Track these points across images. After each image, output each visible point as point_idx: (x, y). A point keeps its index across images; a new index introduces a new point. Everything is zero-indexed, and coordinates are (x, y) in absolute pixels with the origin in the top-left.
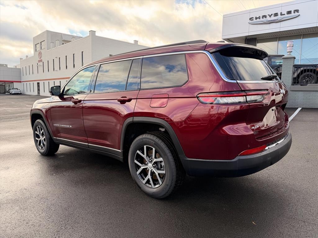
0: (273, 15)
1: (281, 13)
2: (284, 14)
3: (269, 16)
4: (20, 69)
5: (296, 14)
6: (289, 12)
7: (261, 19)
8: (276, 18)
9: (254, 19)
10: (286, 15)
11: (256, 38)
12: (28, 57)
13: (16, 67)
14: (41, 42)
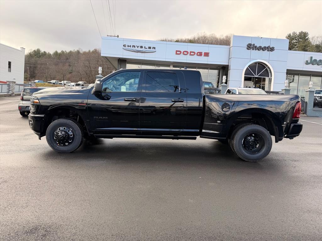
0: (139, 47)
1: (145, 47)
2: (147, 48)
3: (137, 47)
5: (154, 50)
6: (150, 48)
7: (132, 48)
8: (141, 49)
9: (127, 46)
10: (148, 49)
11: (126, 60)
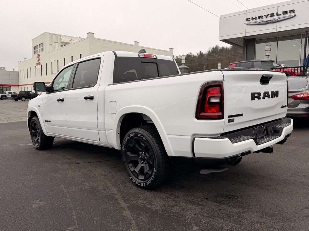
1: (277, 13)
2: (280, 15)
4: (18, 72)
6: (285, 13)
7: (258, 20)
10: (282, 16)
11: (255, 38)
12: (26, 60)
13: (14, 70)
14: (39, 45)
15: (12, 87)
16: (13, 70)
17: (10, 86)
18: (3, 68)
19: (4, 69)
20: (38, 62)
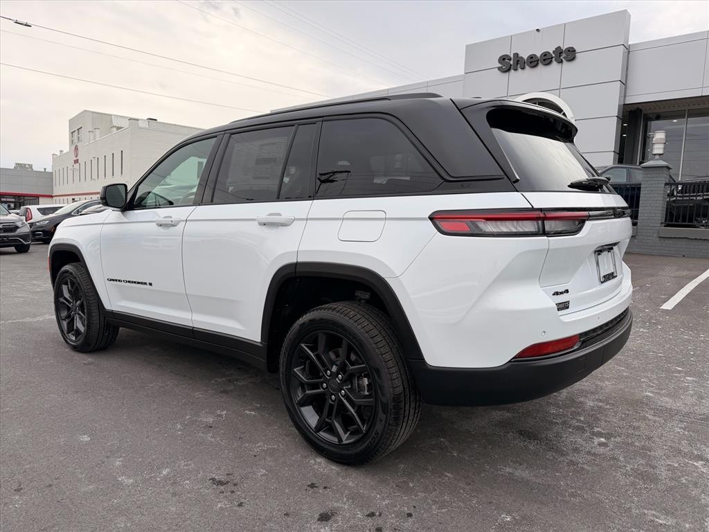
4: (51, 173)
12: (64, 152)
13: (45, 169)
14: (78, 129)
15: (41, 199)
16: (43, 170)
17: (37, 197)
18: (29, 165)
19: (31, 166)
20: (75, 159)
